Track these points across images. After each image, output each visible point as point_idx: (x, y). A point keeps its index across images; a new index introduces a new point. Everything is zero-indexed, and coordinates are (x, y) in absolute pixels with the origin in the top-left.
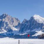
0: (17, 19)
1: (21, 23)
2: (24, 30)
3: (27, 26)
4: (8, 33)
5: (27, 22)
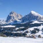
3: (27, 18)
4: (14, 23)
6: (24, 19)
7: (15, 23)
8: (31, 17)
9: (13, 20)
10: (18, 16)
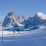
0: (23, 16)
1: (26, 20)
2: (29, 25)
3: (32, 22)
6: (28, 23)
7: (16, 29)
8: (37, 21)
9: (13, 24)
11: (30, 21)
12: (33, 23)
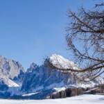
0: (17, 63)
5: (37, 69)
10: (9, 69)
11: (35, 75)
12: (40, 79)
